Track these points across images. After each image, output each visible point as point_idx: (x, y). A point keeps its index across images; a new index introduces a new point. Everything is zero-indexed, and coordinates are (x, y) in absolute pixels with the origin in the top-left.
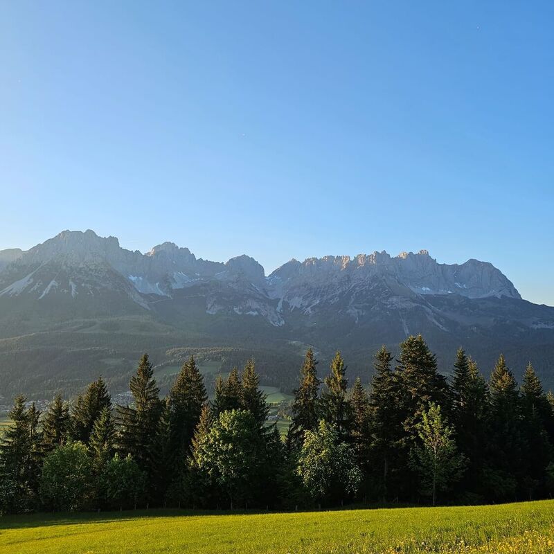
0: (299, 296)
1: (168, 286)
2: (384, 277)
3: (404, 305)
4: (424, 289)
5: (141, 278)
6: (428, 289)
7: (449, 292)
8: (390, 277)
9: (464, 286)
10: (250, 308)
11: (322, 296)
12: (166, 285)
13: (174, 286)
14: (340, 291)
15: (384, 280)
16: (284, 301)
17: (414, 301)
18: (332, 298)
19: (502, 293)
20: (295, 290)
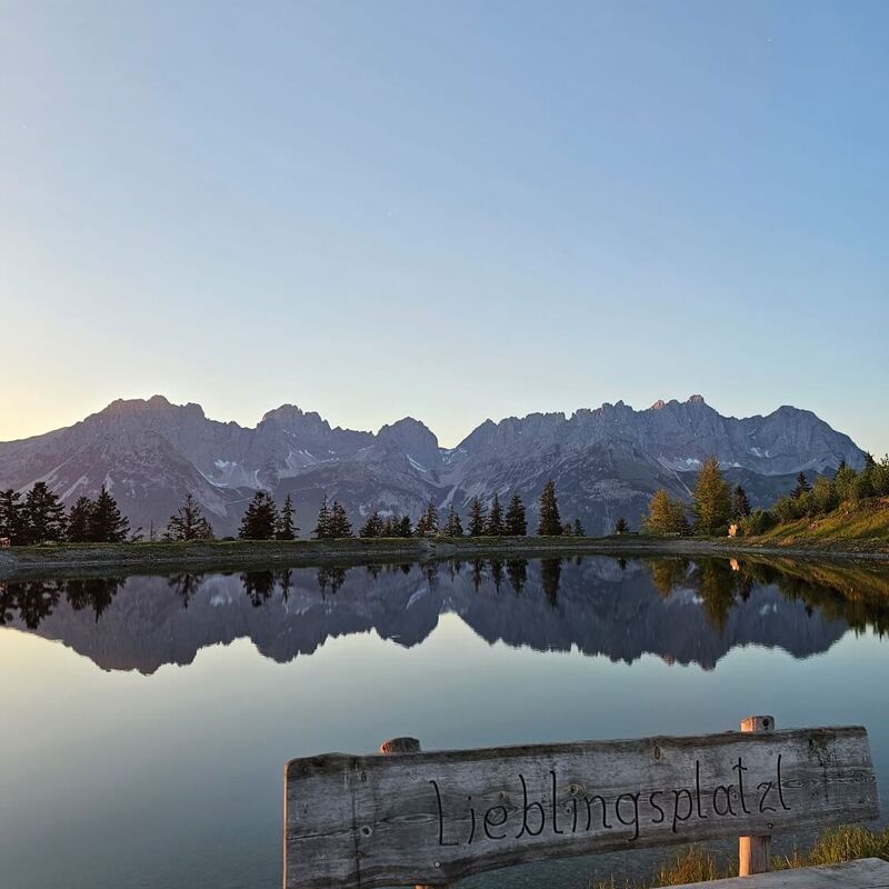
0: (483, 482)
1: (271, 475)
2: (611, 446)
3: (616, 495)
4: (689, 461)
5: (234, 464)
6: (696, 461)
7: (737, 465)
8: (623, 446)
9: (766, 453)
10: (383, 506)
11: (515, 480)
12: (267, 473)
13: (282, 474)
14: (542, 471)
15: (610, 450)
16: (458, 489)
17: (634, 487)
18: (528, 483)
19: (826, 463)
20: (479, 471)
